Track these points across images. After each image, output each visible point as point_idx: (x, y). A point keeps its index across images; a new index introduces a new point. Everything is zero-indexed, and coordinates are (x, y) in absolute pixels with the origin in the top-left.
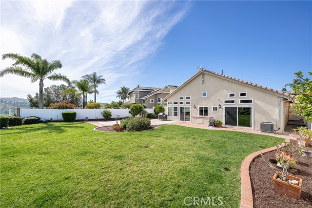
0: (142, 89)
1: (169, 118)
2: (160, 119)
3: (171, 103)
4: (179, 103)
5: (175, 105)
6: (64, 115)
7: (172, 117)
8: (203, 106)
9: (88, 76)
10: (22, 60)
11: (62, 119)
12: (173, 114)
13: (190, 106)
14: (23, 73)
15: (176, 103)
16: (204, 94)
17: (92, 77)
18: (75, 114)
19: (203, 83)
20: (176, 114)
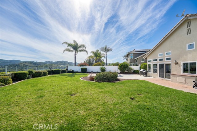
0: (136, 52)
1: (149, 74)
2: (141, 74)
3: (151, 61)
4: (158, 60)
5: (155, 63)
6: (82, 69)
7: (152, 73)
8: (189, 62)
9: (102, 48)
10: (69, 45)
11: (81, 71)
12: (152, 70)
13: (171, 63)
14: (70, 51)
15: (156, 60)
16: (191, 46)
17: (104, 48)
18: (86, 69)
19: (189, 32)
20: (155, 71)
